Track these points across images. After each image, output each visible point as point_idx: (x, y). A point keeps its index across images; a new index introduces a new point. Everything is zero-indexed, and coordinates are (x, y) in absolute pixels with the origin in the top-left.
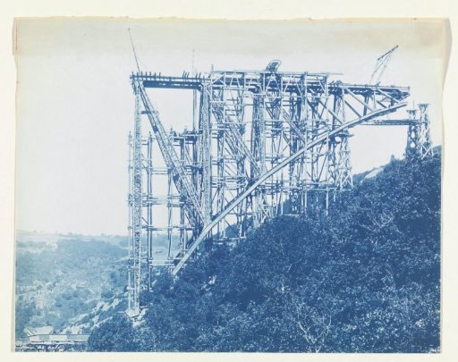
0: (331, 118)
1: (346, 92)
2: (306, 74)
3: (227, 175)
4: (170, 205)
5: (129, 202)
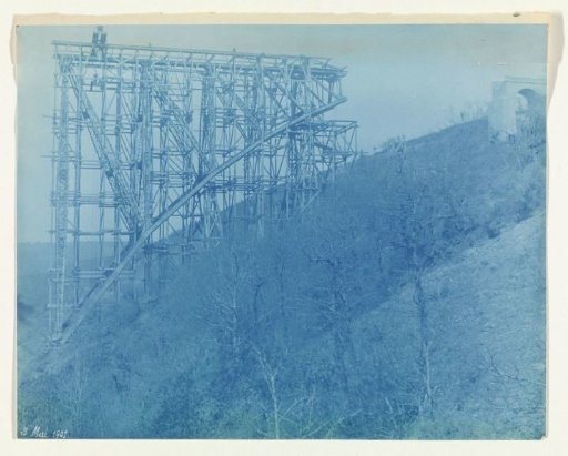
3: (170, 169)
4: (102, 205)
5: (53, 201)
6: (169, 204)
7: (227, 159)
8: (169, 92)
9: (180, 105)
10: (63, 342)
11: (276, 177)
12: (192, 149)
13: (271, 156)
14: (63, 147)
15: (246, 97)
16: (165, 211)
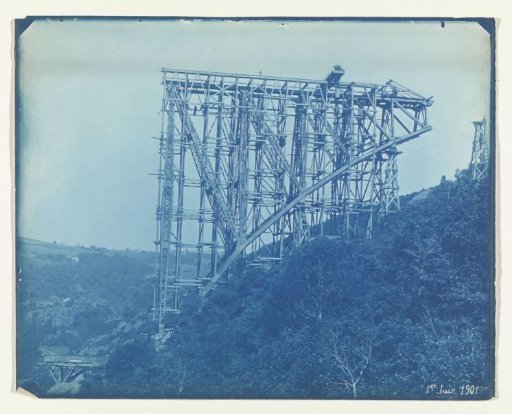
0: (378, 132)
1: (396, 107)
2: (353, 84)
3: (263, 189)
4: (201, 220)
5: (158, 215)
6: (261, 221)
7: (316, 182)
8: (266, 118)
9: (275, 130)
10: (164, 341)
11: (361, 201)
12: (284, 172)
13: (357, 180)
14: (169, 165)
15: (336, 124)
16: (257, 228)
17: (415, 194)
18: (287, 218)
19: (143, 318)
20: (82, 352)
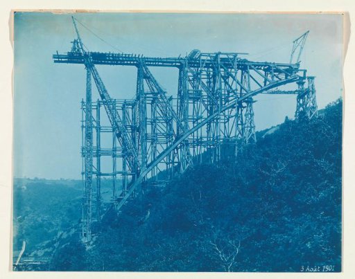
0: (239, 88)
1: (251, 68)
3: (158, 132)
4: (114, 156)
5: (83, 153)
6: (157, 154)
7: (195, 125)
11: (229, 137)
12: (172, 118)
13: (225, 123)
14: (89, 118)
15: (209, 82)
16: (155, 160)
17: (267, 130)
18: (176, 152)
19: (75, 227)
20: (32, 254)
